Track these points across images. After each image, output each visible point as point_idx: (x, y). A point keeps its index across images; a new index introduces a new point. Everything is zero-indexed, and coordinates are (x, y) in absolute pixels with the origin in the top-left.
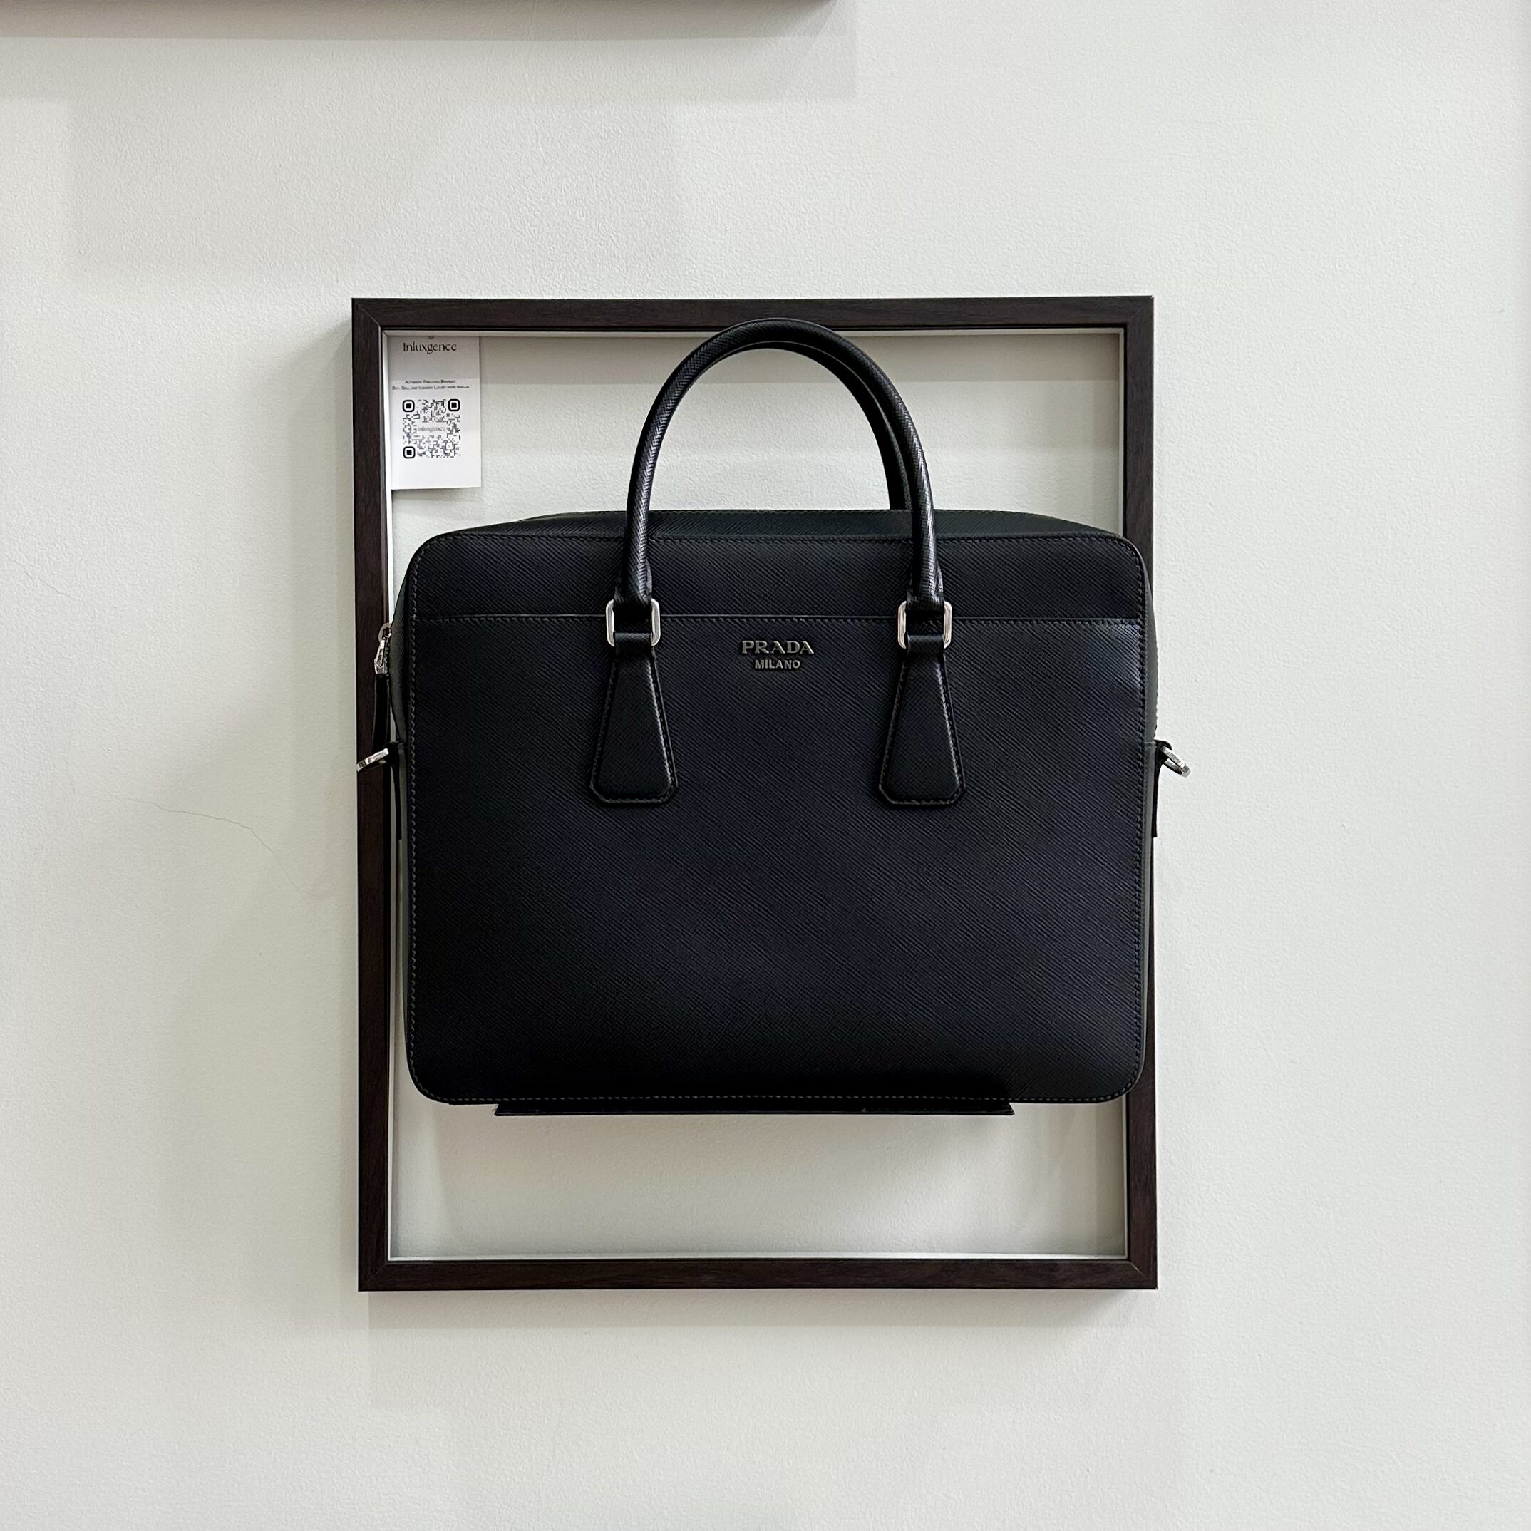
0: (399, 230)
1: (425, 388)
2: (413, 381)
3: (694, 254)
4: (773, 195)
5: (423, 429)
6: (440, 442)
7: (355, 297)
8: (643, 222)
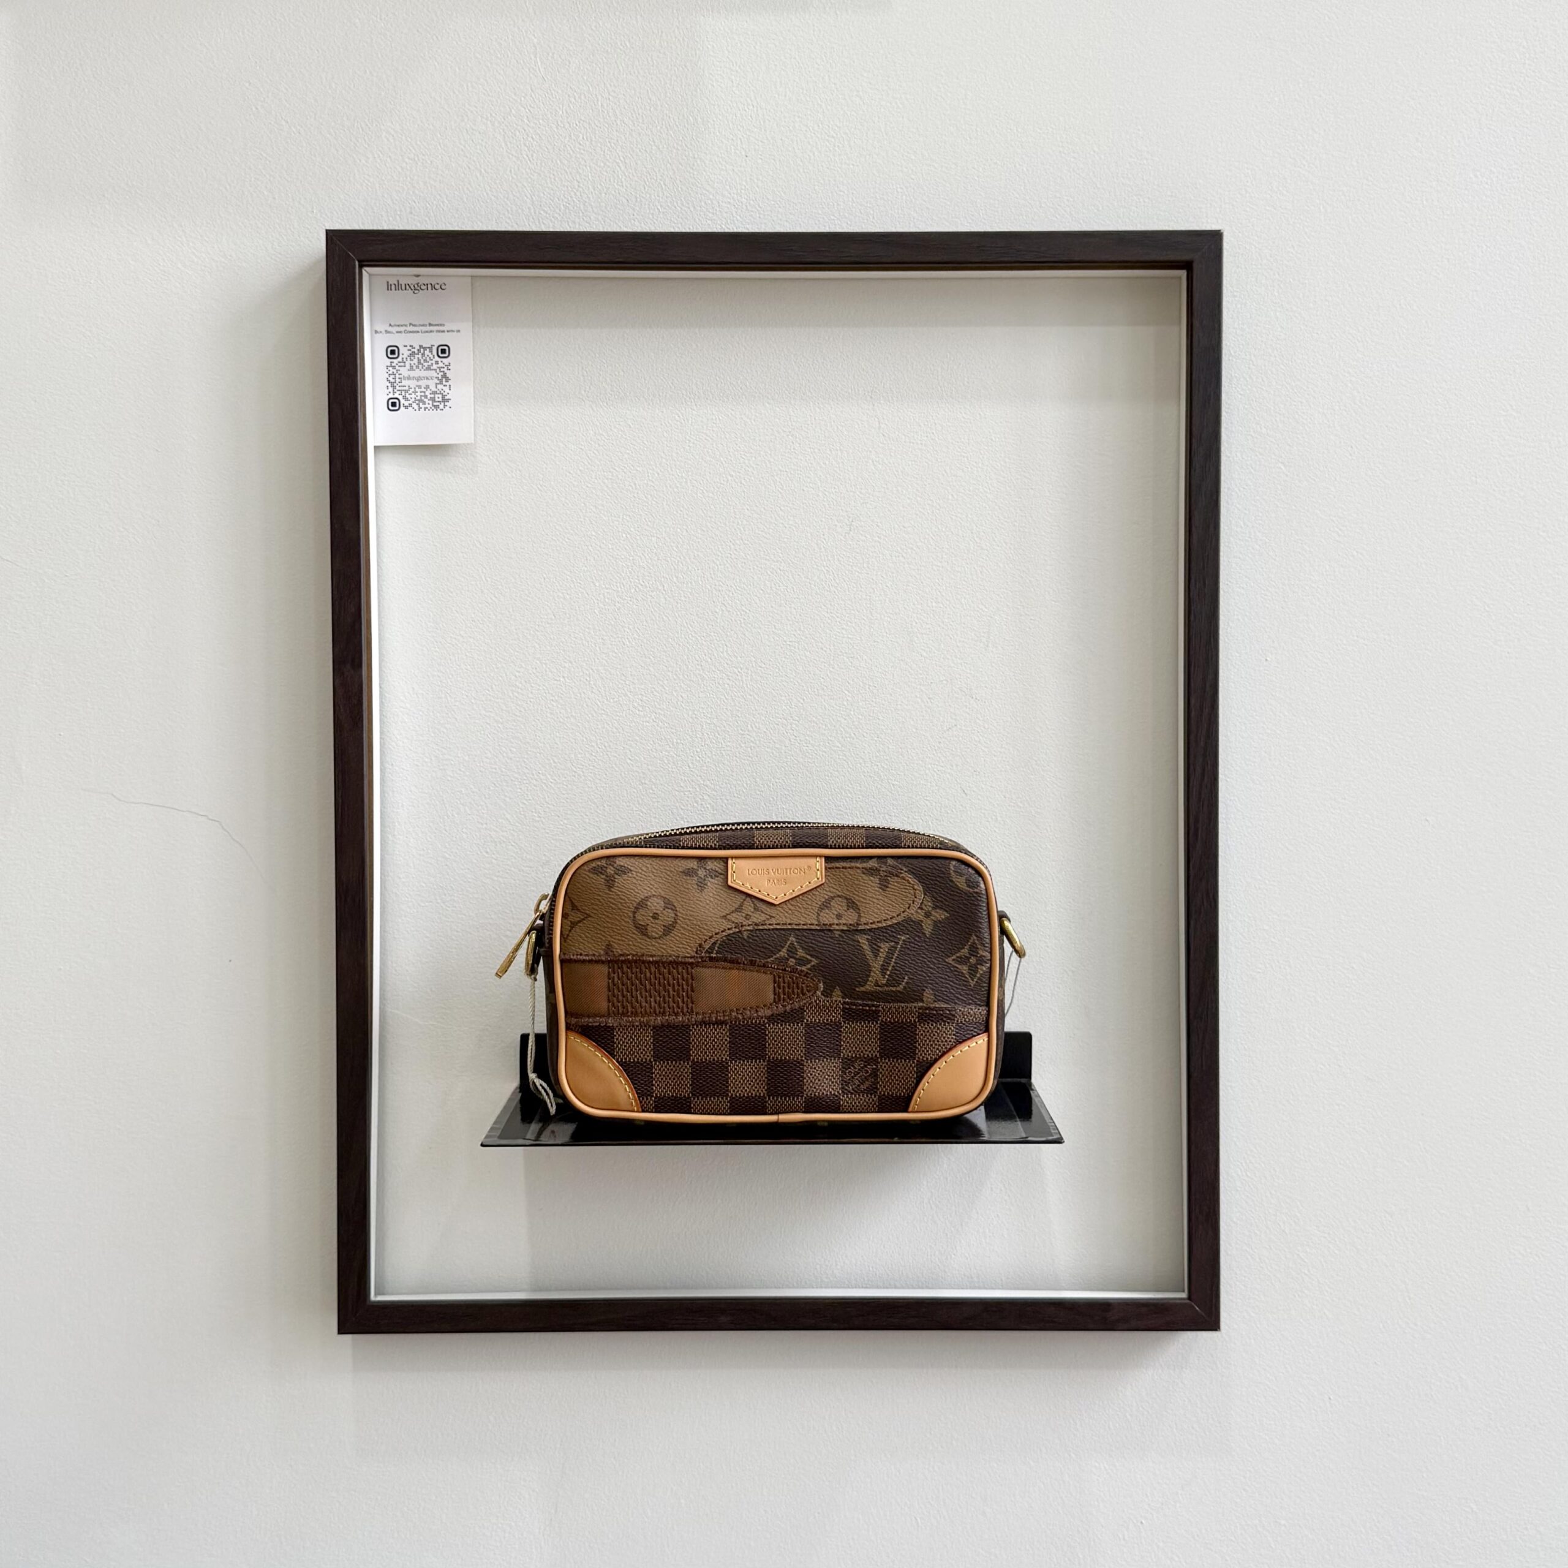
0: (381, 155)
1: (411, 332)
2: (397, 324)
3: (711, 183)
4: (799, 117)
5: (409, 378)
6: (428, 393)
7: (332, 228)
8: (654, 147)
